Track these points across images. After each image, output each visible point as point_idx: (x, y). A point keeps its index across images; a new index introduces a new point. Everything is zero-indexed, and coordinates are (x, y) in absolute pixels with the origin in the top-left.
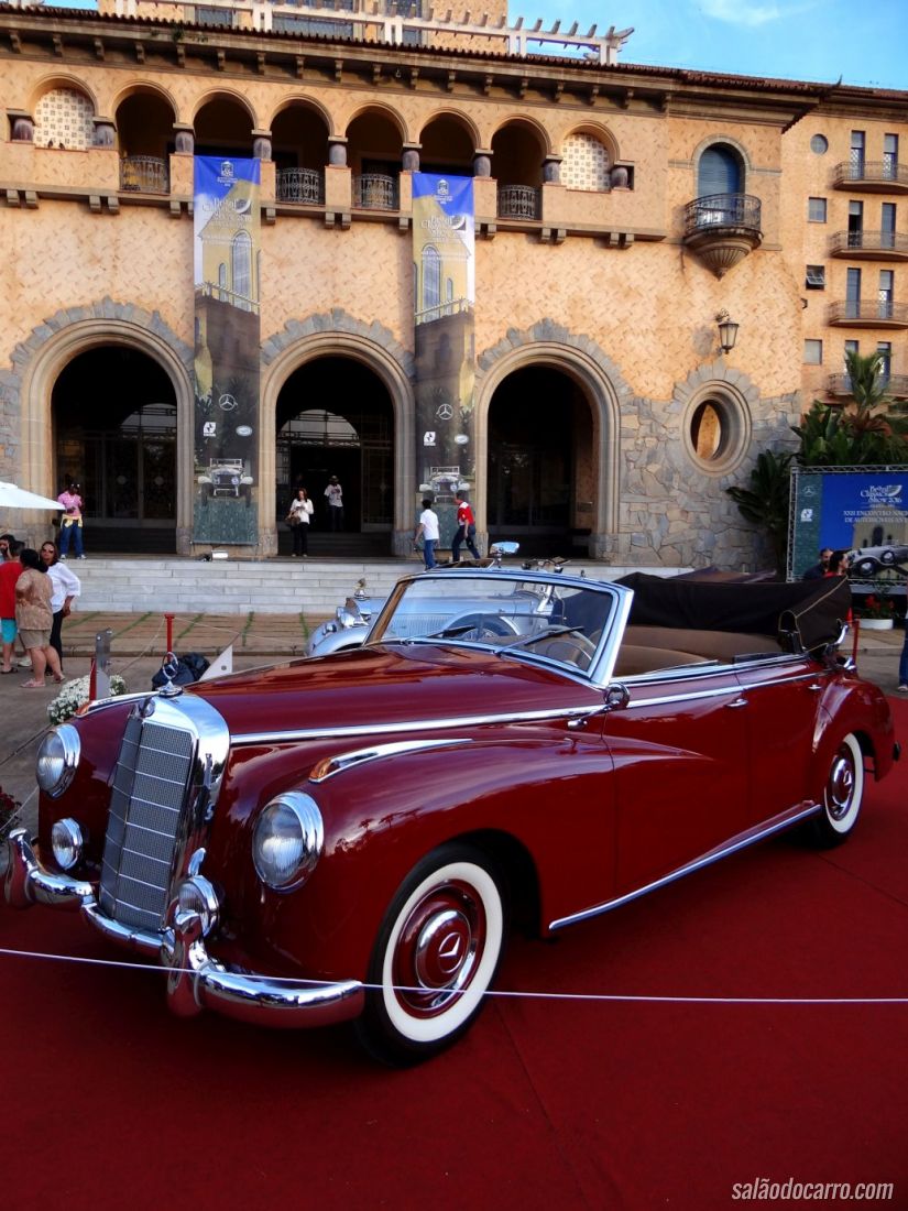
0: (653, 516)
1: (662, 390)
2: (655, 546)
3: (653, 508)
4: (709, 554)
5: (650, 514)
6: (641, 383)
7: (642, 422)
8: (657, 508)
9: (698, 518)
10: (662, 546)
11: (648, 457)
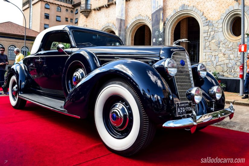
0: (213, 56)
1: (217, 16)
2: (214, 66)
3: (213, 54)
4: (233, 68)
5: (212, 56)
6: (210, 16)
7: (209, 27)
8: (215, 53)
9: (229, 56)
10: (216, 66)
11: (212, 38)
